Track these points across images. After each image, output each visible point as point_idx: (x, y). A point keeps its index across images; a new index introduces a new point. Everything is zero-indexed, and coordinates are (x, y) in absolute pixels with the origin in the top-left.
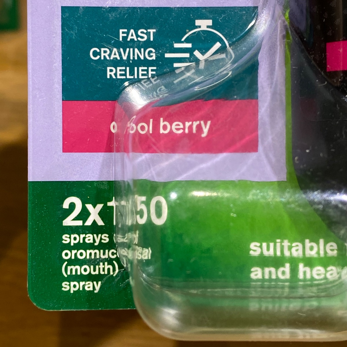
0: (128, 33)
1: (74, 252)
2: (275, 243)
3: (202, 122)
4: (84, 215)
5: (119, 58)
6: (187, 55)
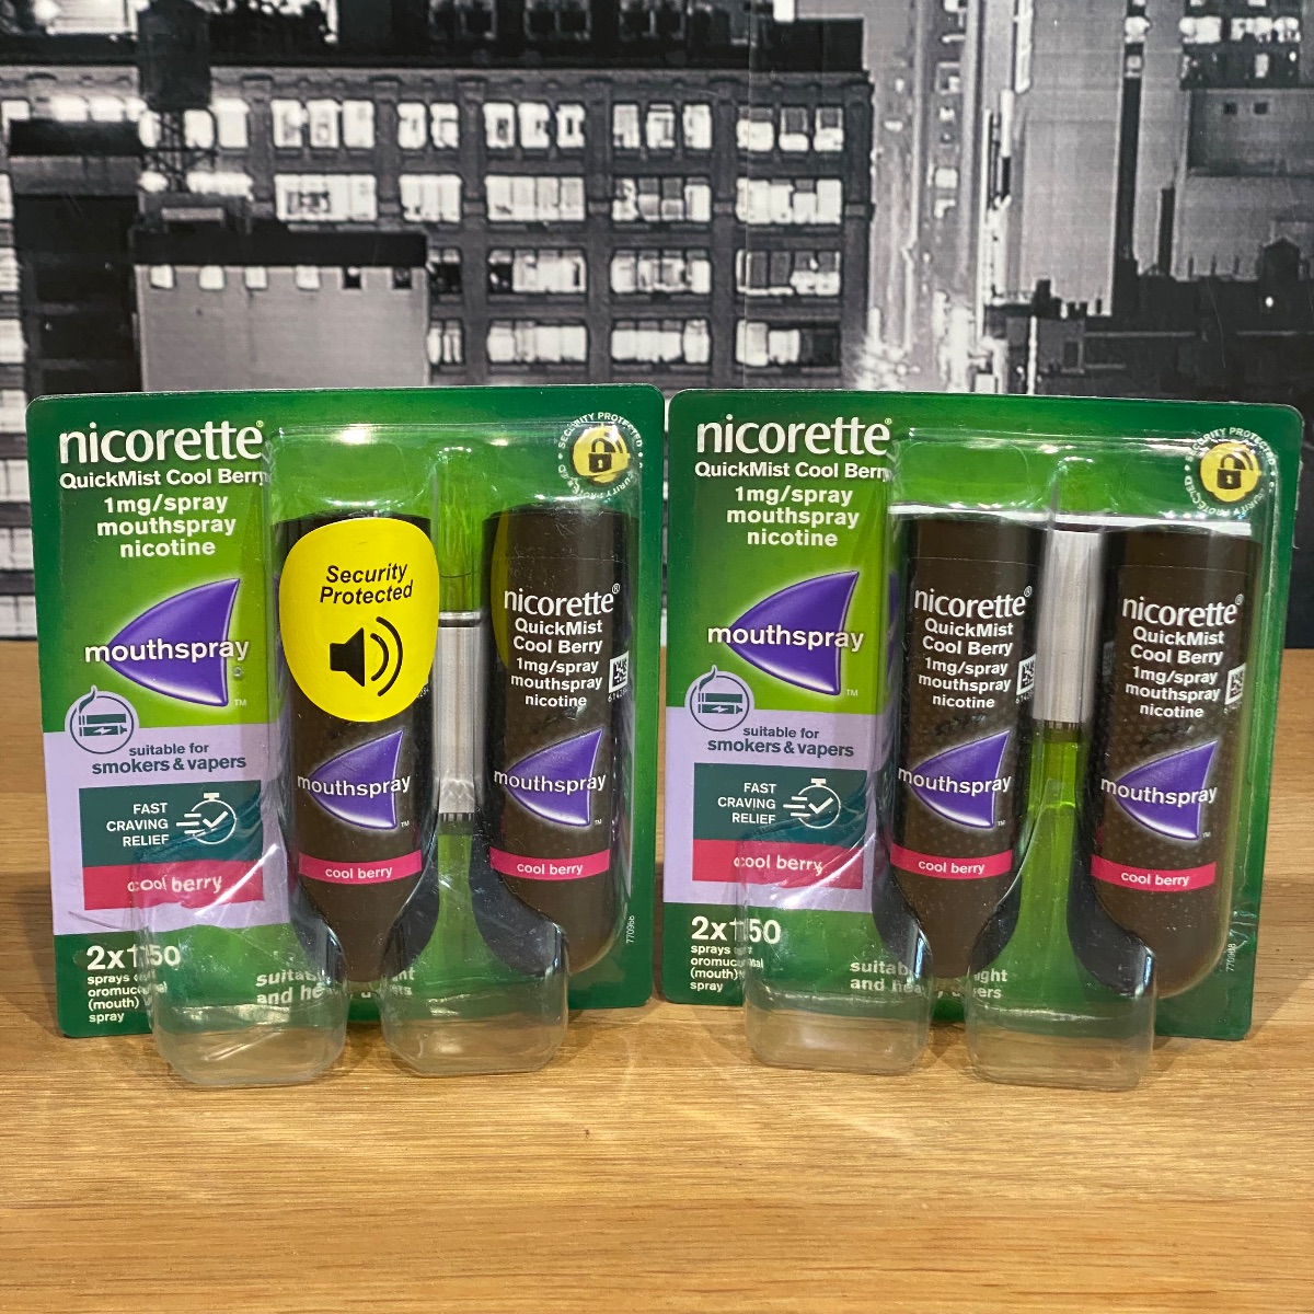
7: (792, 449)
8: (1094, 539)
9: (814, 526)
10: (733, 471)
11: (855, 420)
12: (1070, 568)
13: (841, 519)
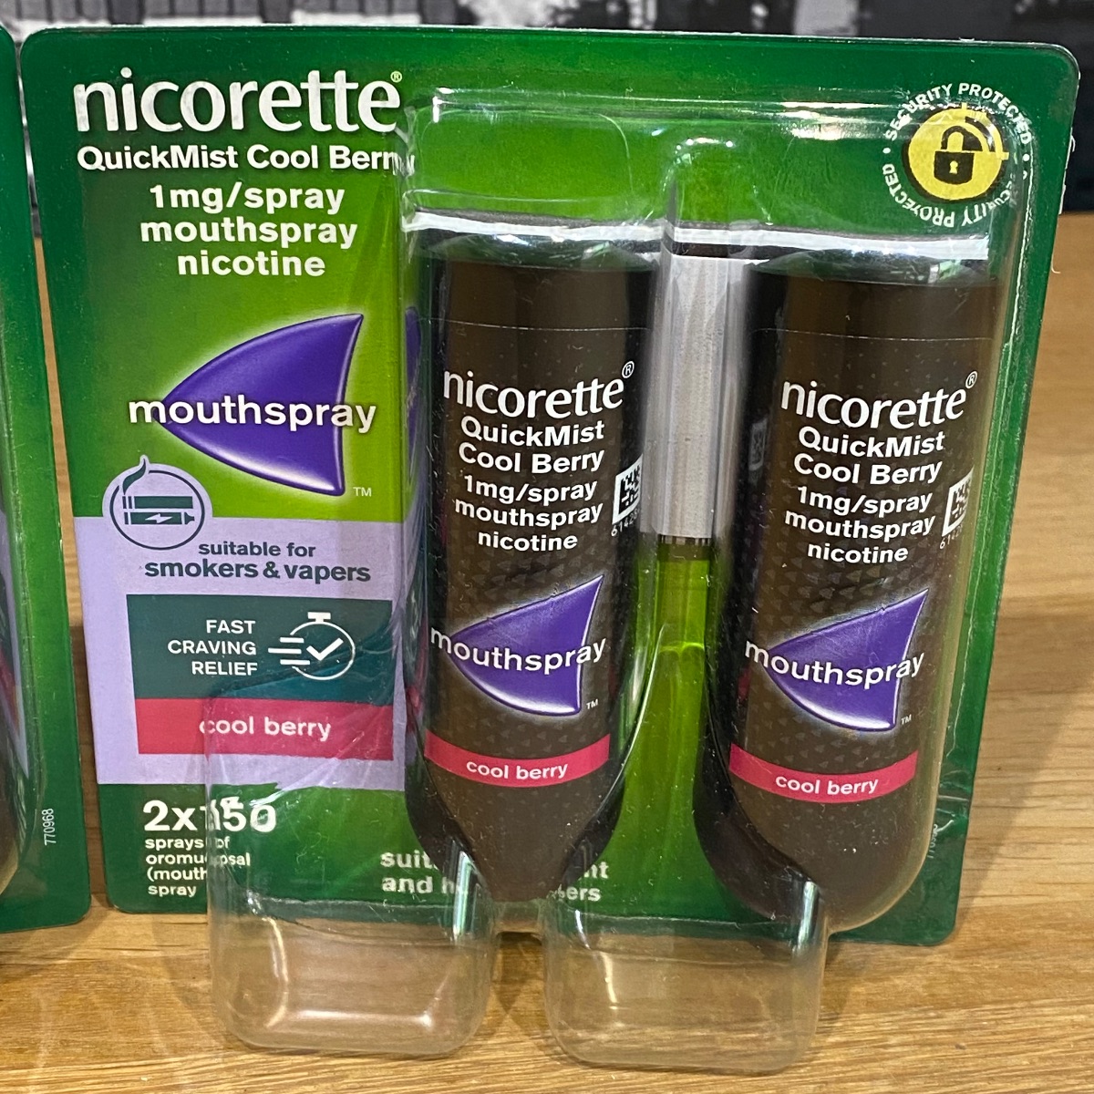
0: (218, 625)
1: (161, 857)
2: (413, 854)
3: (320, 725)
4: (171, 819)
5: (207, 652)
6: (298, 651)
7: (238, 124)
8: (736, 268)
9: (285, 245)
10: (143, 160)
11: (340, 75)
12: (697, 312)
13: (328, 234)
